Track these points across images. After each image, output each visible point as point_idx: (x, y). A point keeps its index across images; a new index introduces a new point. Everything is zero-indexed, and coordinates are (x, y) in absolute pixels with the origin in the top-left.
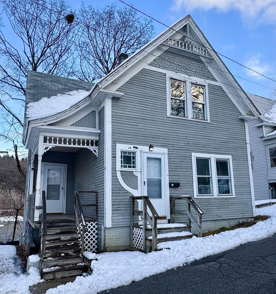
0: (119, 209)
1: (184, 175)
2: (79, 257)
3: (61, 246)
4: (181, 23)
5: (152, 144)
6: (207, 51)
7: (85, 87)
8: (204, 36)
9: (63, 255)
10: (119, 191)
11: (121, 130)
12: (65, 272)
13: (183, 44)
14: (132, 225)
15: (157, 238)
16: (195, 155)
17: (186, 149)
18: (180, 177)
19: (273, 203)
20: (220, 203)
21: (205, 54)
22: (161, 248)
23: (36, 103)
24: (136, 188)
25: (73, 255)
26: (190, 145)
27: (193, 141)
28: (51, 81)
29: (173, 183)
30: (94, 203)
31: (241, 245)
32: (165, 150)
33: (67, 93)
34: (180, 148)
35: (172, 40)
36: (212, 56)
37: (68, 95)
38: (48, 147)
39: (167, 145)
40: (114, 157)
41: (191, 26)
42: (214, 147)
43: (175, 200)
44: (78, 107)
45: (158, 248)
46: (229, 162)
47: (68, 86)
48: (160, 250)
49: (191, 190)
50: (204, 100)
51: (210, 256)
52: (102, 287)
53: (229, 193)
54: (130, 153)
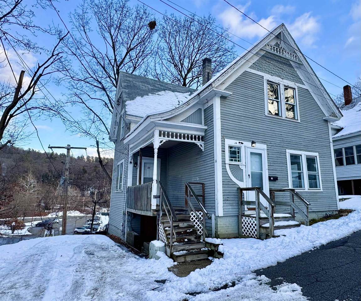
0: (229, 199)
1: (280, 170)
2: (200, 242)
3: (182, 232)
4: (277, 31)
5: (254, 140)
6: (297, 57)
7: (171, 89)
8: (295, 43)
9: (186, 240)
10: (228, 183)
11: (228, 127)
12: (194, 255)
13: (278, 49)
14: (241, 215)
15: (274, 225)
16: (289, 152)
17: (281, 146)
18: (277, 171)
19: (345, 199)
20: (310, 196)
21: (296, 59)
22: (278, 235)
23: (132, 101)
24: (242, 180)
25: (195, 241)
26: (285, 142)
27: (287, 138)
28: (142, 82)
29: (272, 177)
30: (201, 193)
31: (354, 232)
32: (264, 146)
33: (157, 93)
34: (276, 145)
35: (270, 46)
36: (301, 62)
37: (158, 95)
38: (163, 141)
39: (266, 142)
40: (223, 151)
41: (285, 34)
42: (304, 145)
43: (275, 192)
44: (189, 105)
45: (275, 235)
46: (317, 159)
47: (156, 87)
48: (278, 237)
49: (287, 183)
50: (294, 101)
51: (333, 242)
52: (253, 267)
53: (317, 188)
54: (235, 148)
